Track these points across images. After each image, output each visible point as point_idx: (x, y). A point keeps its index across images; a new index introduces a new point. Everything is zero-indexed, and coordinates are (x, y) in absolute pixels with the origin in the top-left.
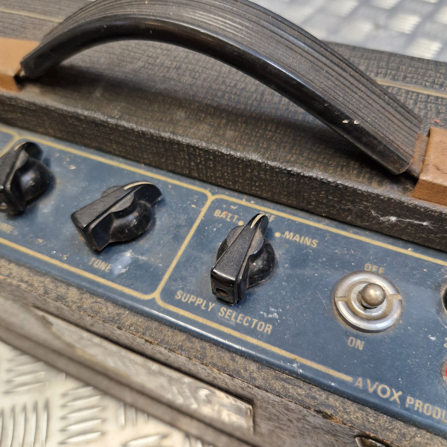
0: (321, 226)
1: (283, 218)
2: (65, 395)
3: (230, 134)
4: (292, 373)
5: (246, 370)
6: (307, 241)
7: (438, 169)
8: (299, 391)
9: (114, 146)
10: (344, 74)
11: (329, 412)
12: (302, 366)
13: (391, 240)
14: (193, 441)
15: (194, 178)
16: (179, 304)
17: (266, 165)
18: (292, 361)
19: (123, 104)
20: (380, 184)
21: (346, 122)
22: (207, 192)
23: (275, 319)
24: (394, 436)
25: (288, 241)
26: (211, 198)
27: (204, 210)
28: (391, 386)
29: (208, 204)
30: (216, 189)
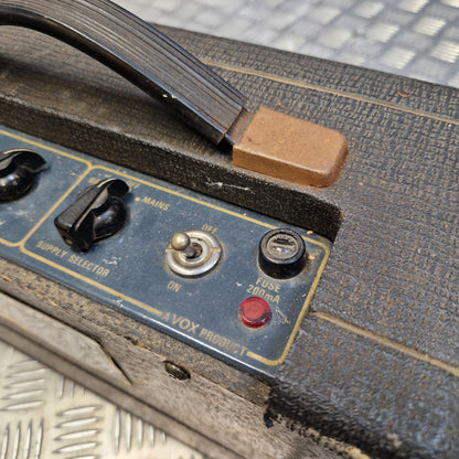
0: (176, 193)
1: (147, 186)
2: (11, 367)
3: (102, 110)
4: (115, 307)
5: (77, 304)
6: (161, 205)
7: (250, 140)
8: (117, 321)
9: (16, 122)
10: (172, 57)
11: (135, 338)
12: (124, 302)
13: (232, 207)
14: (123, 413)
15: (80, 151)
16: (38, 252)
17: (125, 137)
18: (116, 298)
19: (21, 85)
20: (211, 154)
21: (165, 96)
22: (88, 163)
23: (113, 265)
24: (183, 359)
25: (145, 205)
26: (91, 167)
27: (81, 177)
28: (191, 321)
29: (87, 172)
30: (97, 161)
